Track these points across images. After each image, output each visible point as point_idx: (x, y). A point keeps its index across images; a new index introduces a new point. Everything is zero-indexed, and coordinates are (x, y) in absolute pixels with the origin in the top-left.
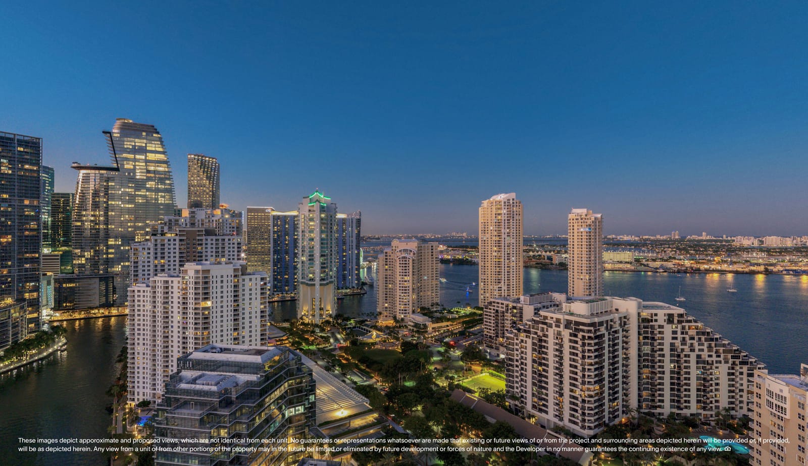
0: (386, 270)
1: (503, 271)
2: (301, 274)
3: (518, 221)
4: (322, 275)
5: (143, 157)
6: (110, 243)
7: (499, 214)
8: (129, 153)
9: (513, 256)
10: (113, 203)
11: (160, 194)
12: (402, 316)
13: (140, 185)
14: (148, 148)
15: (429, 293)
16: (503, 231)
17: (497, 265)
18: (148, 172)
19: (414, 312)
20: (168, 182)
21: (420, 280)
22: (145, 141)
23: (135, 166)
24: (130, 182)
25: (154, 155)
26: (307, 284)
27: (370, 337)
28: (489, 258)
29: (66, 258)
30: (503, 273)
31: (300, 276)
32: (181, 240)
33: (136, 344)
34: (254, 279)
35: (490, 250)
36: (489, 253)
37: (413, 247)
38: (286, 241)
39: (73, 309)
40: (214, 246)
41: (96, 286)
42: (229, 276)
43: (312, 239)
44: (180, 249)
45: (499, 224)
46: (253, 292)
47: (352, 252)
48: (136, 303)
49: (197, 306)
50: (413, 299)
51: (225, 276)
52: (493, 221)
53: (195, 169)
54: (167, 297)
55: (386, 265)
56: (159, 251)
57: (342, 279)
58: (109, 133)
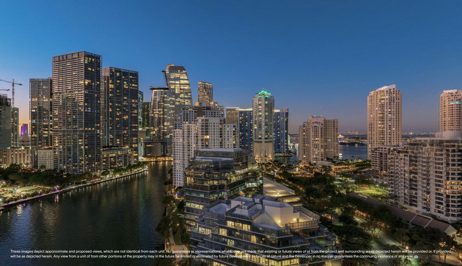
0: (304, 135)
1: (386, 137)
2: (254, 136)
3: (397, 104)
4: (266, 136)
5: (178, 82)
6: (165, 124)
7: (383, 99)
8: (173, 80)
9: (394, 127)
10: (166, 105)
11: (186, 100)
12: (315, 162)
13: (177, 96)
14: (181, 78)
15: (332, 150)
16: (386, 110)
17: (381, 133)
18: (181, 89)
19: (322, 160)
20: (189, 94)
21: (326, 141)
22: (179, 74)
23: (175, 87)
24: (173, 95)
25: (183, 81)
26: (258, 142)
27: (295, 171)
28: (375, 128)
29: (148, 131)
30: (386, 139)
31: (254, 137)
32: (195, 112)
33: (176, 159)
34: (230, 126)
35: (375, 123)
36: (375, 125)
37: (321, 120)
38: (246, 125)
39: (151, 157)
40: (210, 115)
41: (159, 146)
42: (218, 124)
43: (260, 116)
44: (195, 116)
45: (382, 106)
46: (230, 133)
47: (283, 131)
48: (176, 137)
49: (203, 138)
50: (321, 152)
51: (216, 124)
52: (378, 104)
53: (201, 89)
54: (189, 134)
55: (304, 132)
56: (185, 117)
57: (277, 147)
58: (165, 71)
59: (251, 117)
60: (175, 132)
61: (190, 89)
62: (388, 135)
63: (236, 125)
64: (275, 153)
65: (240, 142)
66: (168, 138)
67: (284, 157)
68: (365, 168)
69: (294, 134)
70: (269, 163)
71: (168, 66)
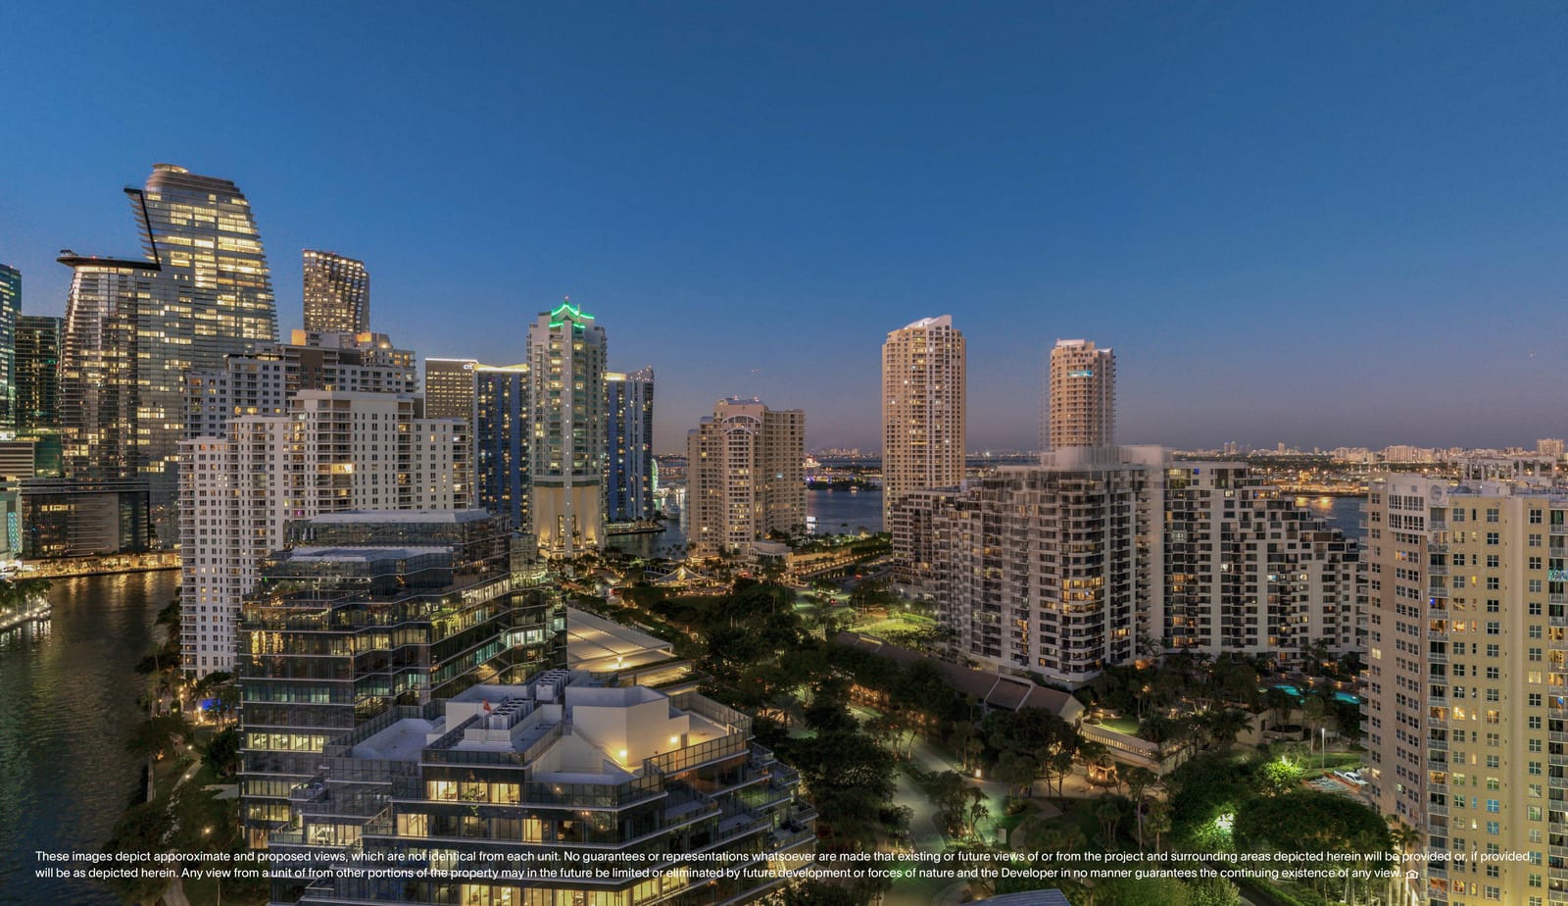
0: (704, 460)
1: (928, 464)
2: (534, 464)
3: (956, 370)
4: (576, 464)
5: (210, 244)
6: (140, 415)
7: (921, 356)
8: (180, 234)
9: (947, 437)
10: (147, 334)
11: (245, 319)
12: (736, 546)
13: (203, 300)
14: (221, 227)
15: (787, 506)
16: (928, 387)
17: (916, 454)
18: (221, 274)
19: (758, 538)
20: (262, 296)
21: (769, 478)
22: (214, 212)
23: (192, 262)
24: (185, 294)
25: (232, 240)
26: (547, 485)
27: (675, 578)
28: (902, 439)
29: (46, 450)
30: (928, 469)
31: (533, 467)
32: (289, 369)
33: (198, 561)
34: (439, 428)
35: (902, 424)
36: (902, 429)
37: (755, 413)
38: (504, 423)
39: (65, 557)
40: (358, 385)
41: (112, 512)
42: (390, 417)
43: (557, 393)
44: (287, 386)
45: (919, 374)
46: (439, 453)
47: (636, 448)
48: (197, 471)
49: (324, 472)
50: (756, 514)
51: (381, 418)
52: (908, 369)
53: (319, 281)
54: (262, 457)
55: (704, 450)
56: (244, 387)
57: (617, 502)
58: (139, 192)
59: (522, 397)
60: (192, 447)
61: (265, 277)
62: (934, 459)
63: (464, 422)
64: (610, 521)
65: (481, 487)
66: (159, 474)
67: (640, 533)
68: (877, 557)
69: (671, 458)
70: (589, 559)
71: (157, 173)
